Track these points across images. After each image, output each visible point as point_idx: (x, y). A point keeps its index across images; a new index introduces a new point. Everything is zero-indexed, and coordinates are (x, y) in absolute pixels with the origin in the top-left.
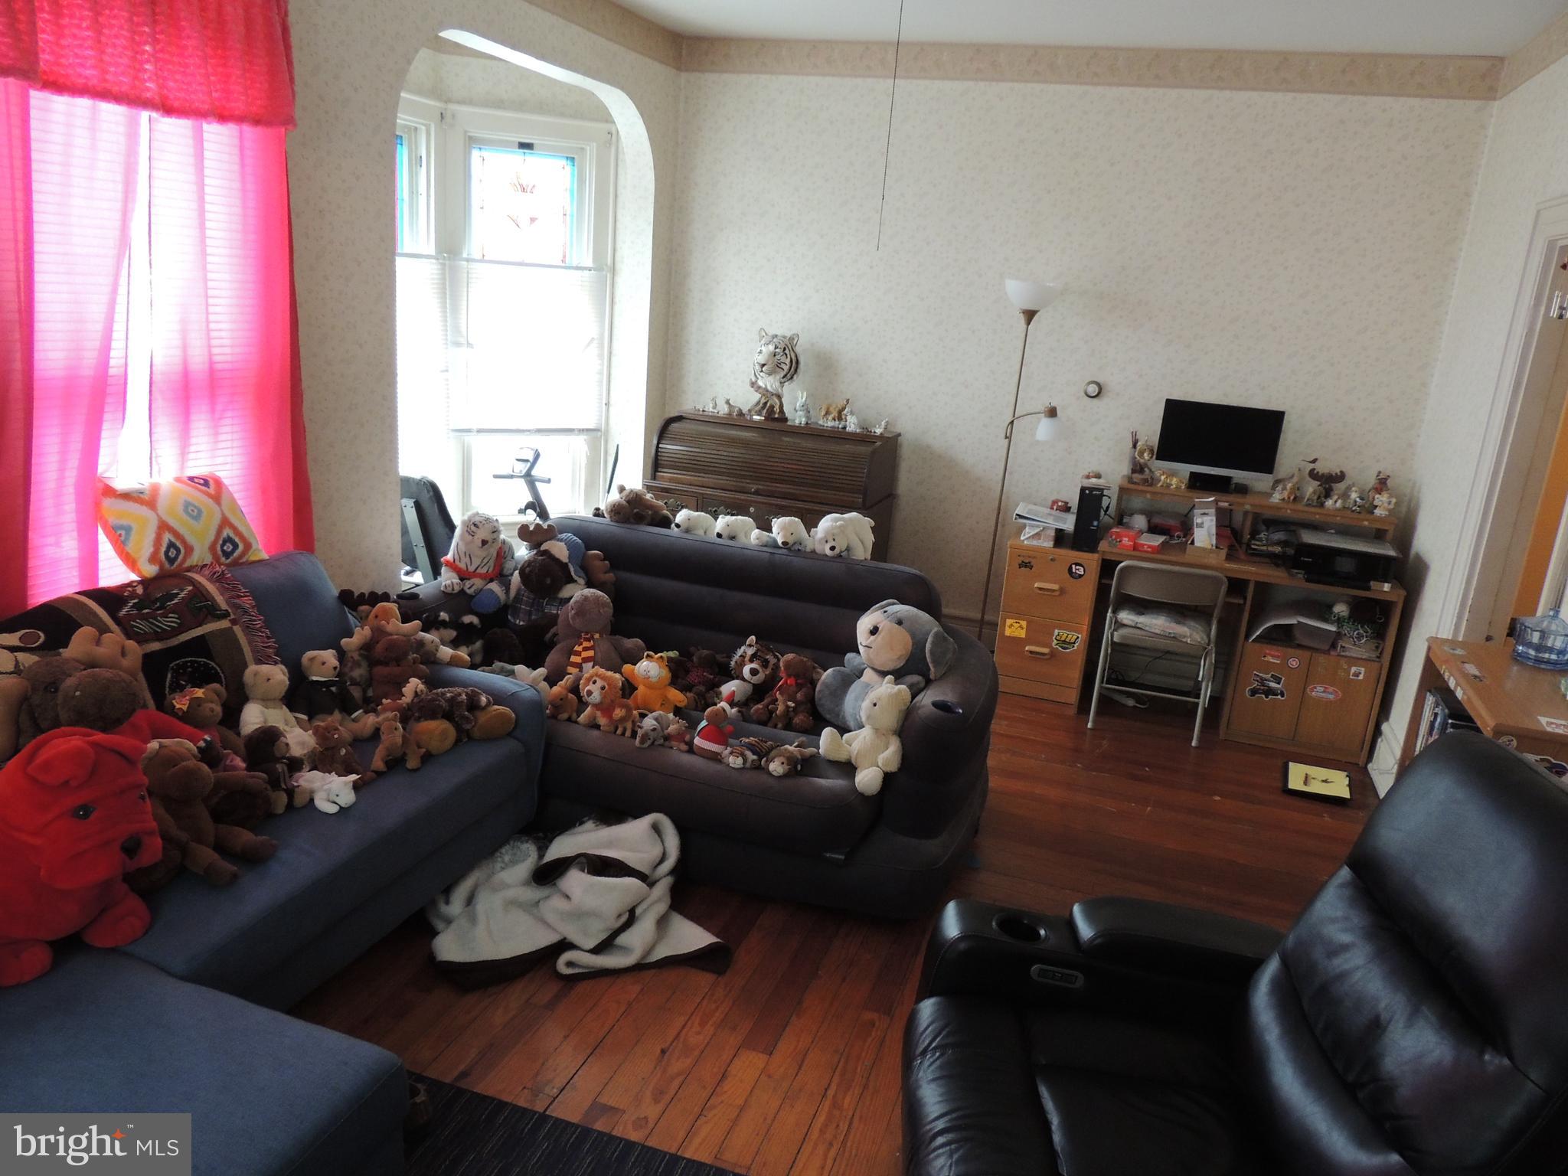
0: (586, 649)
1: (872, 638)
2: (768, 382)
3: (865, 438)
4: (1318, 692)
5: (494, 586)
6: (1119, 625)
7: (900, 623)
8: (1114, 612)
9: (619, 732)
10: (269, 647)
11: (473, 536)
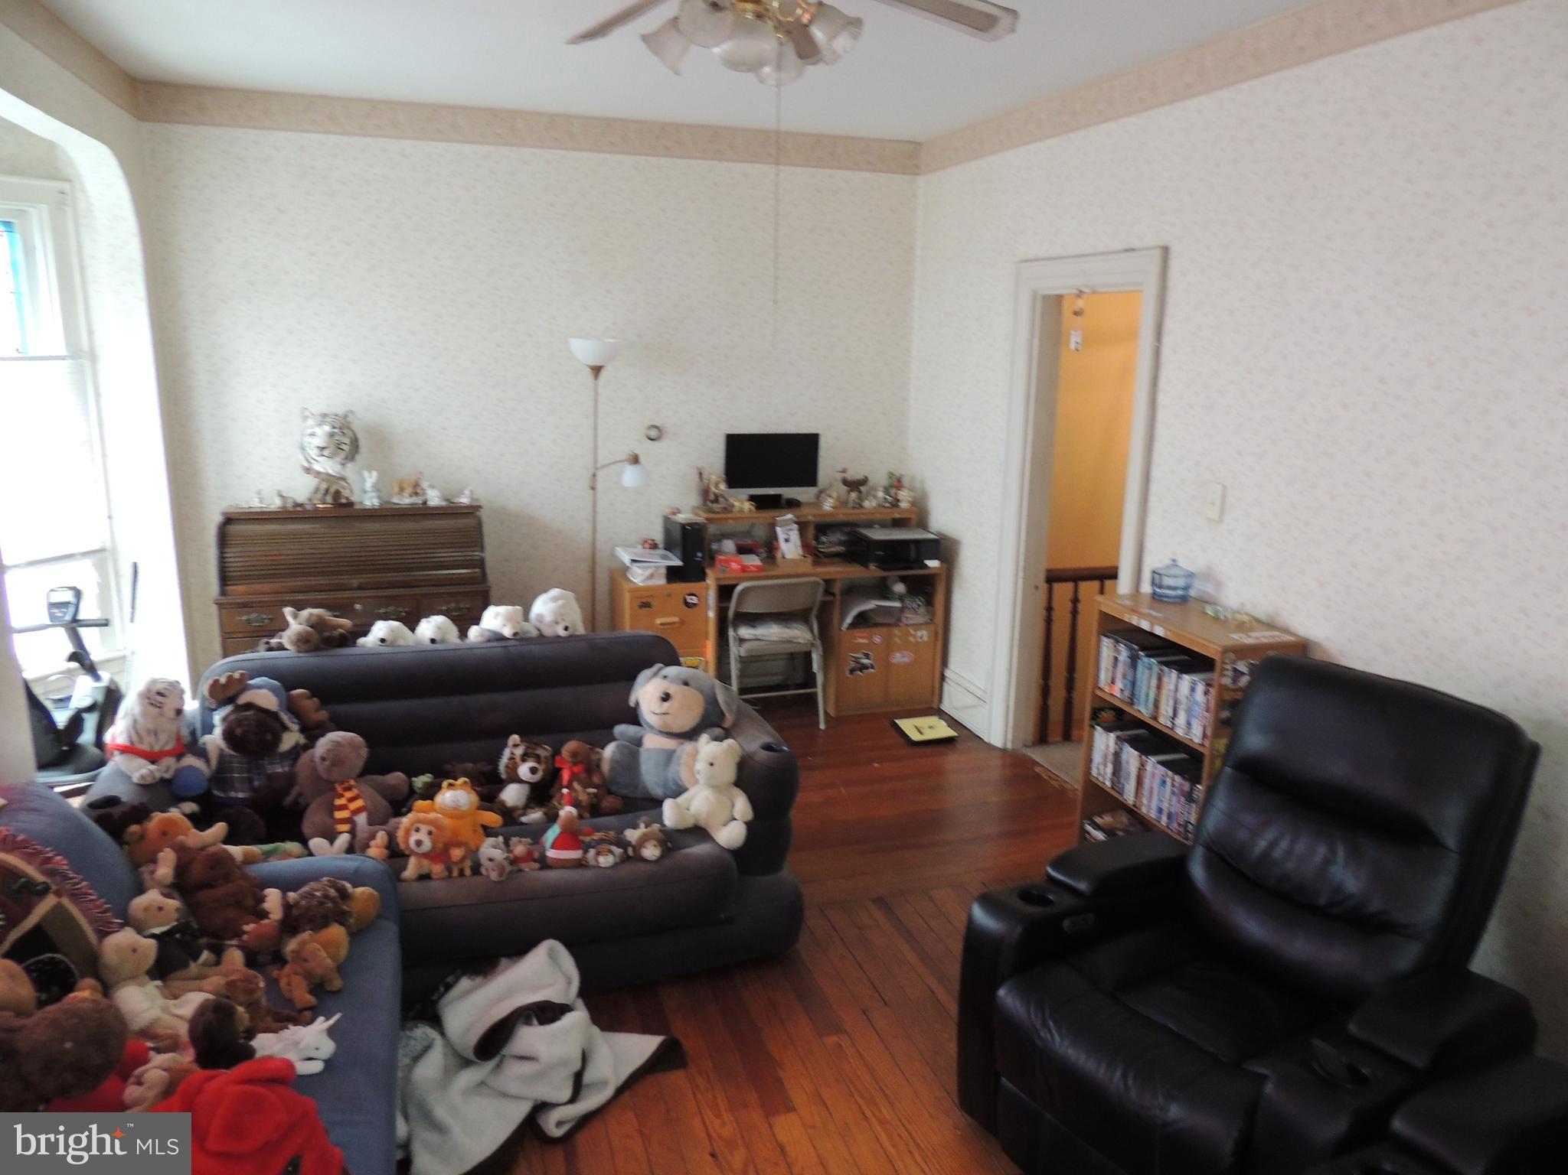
0: (351, 800)
1: (666, 704)
2: (327, 466)
3: (451, 511)
4: (899, 658)
5: (190, 760)
6: (742, 641)
7: (686, 684)
8: (735, 630)
9: (455, 873)
10: (105, 911)
11: (159, 707)
